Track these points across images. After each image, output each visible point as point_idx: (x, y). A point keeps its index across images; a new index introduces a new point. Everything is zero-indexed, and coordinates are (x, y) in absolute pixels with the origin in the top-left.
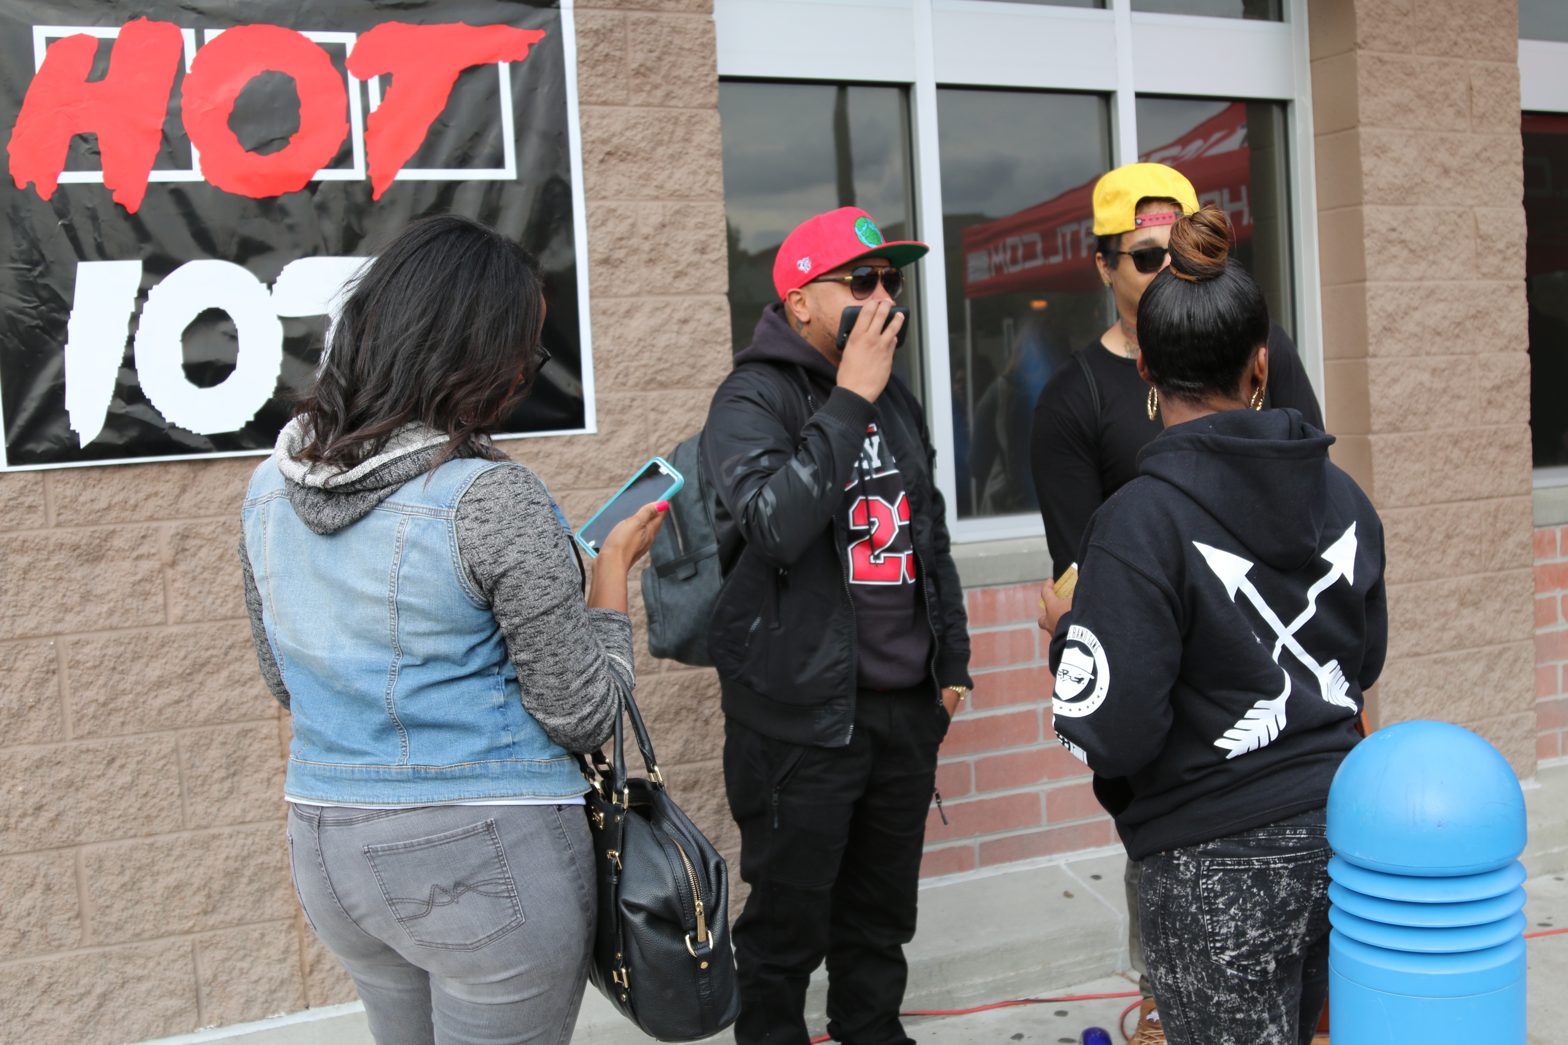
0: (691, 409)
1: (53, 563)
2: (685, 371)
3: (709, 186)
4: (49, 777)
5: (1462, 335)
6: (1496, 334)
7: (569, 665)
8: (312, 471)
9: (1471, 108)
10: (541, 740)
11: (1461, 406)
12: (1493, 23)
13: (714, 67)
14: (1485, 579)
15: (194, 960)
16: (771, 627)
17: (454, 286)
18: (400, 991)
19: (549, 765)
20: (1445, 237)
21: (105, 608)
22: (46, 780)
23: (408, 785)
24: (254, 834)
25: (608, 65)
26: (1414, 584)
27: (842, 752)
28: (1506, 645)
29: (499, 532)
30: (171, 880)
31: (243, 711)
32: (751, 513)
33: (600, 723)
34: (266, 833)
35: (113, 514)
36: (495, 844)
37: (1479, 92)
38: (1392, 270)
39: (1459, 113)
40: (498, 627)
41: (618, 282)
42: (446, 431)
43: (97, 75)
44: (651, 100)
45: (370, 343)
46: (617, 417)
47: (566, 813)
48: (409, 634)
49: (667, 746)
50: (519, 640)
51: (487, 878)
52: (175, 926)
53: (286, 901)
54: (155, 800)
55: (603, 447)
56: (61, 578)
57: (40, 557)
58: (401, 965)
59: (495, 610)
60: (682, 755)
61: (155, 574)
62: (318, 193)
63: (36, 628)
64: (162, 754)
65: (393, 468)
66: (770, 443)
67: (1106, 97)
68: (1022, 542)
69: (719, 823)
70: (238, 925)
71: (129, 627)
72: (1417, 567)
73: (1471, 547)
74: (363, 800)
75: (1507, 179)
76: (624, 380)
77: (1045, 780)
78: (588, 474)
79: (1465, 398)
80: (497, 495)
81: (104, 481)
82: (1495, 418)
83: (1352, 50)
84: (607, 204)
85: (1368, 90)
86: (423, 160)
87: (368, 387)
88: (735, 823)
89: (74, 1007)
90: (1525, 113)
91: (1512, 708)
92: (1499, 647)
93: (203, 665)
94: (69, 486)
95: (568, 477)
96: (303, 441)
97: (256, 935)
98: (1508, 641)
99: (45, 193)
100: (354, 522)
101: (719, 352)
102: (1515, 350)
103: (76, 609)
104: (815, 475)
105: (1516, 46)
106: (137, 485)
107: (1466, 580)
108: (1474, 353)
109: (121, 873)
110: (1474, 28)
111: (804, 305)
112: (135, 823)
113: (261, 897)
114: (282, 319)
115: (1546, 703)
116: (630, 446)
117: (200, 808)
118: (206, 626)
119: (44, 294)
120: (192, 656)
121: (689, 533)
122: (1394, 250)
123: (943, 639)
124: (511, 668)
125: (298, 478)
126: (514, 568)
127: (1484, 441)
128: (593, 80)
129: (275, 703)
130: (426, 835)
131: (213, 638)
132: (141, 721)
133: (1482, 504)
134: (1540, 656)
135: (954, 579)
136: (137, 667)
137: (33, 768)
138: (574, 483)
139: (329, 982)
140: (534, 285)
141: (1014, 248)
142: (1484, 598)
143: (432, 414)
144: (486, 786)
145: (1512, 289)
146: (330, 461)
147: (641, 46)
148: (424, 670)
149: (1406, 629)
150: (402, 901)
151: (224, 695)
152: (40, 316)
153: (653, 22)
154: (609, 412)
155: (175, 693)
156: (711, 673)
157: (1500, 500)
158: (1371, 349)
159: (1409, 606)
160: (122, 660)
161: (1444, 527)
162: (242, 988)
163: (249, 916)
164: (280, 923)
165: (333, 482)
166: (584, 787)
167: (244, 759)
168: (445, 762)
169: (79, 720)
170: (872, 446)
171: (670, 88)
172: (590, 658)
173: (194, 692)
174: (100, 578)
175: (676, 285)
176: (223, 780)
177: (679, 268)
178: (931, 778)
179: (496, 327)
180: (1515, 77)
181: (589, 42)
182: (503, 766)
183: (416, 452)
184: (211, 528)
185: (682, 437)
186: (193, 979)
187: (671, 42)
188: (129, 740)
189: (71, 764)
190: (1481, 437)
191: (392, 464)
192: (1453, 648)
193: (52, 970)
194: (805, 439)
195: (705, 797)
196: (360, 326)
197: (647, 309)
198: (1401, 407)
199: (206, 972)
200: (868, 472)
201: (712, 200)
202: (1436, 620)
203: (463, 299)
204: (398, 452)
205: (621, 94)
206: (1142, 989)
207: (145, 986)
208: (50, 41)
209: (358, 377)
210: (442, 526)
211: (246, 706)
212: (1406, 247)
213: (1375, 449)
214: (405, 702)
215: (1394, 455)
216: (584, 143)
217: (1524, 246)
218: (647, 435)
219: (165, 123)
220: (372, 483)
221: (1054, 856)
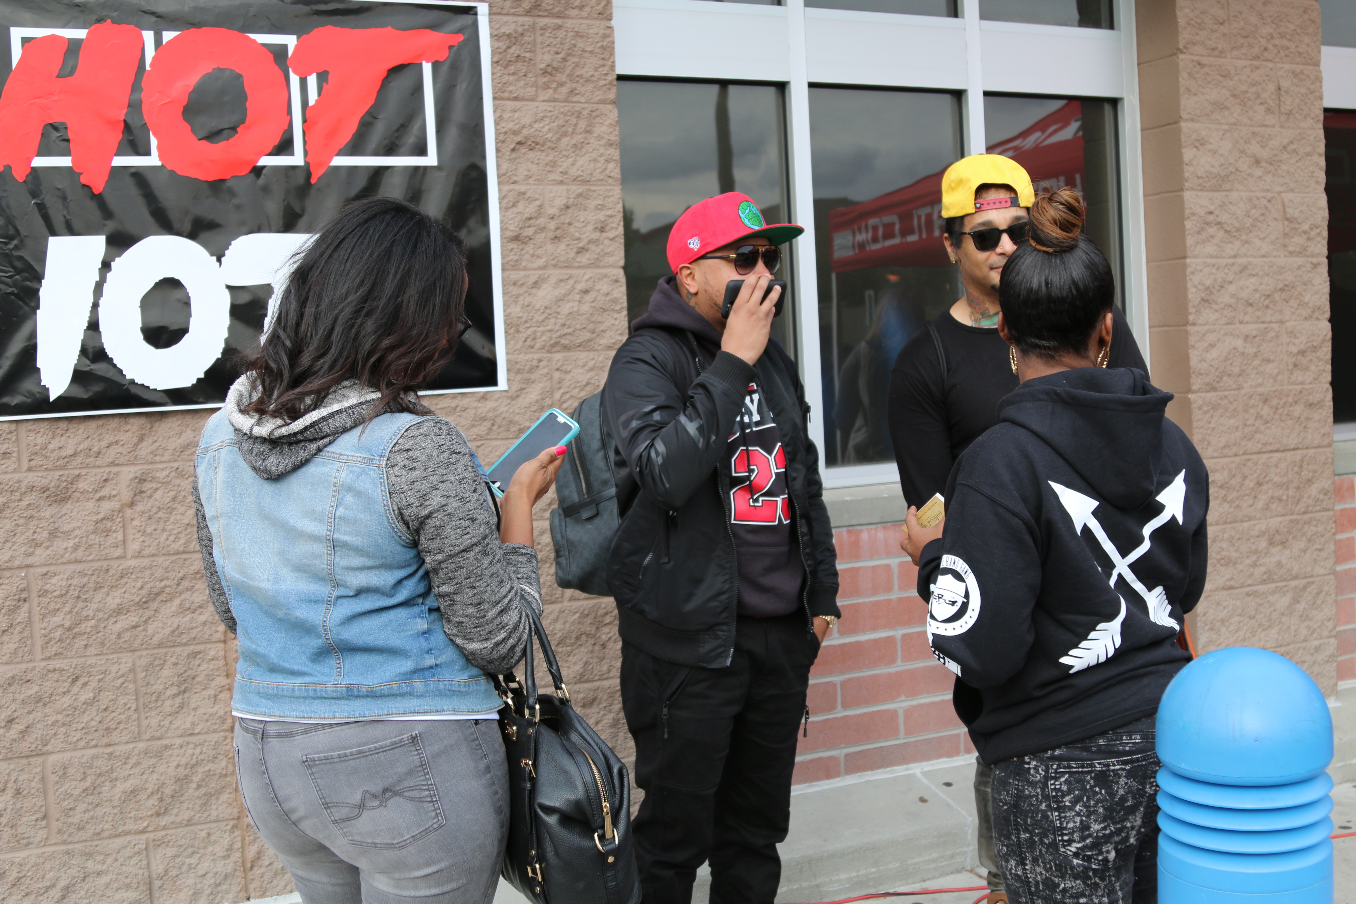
0: (591, 369)
1: (24, 503)
2: (586, 335)
3: (607, 172)
4: (20, 693)
5: (1271, 306)
6: (1302, 305)
7: (486, 596)
8: (259, 423)
9: (1279, 106)
10: (461, 662)
11: (1270, 368)
12: (1299, 31)
13: (613, 67)
14: (1291, 521)
15: (147, 856)
16: (661, 561)
17: (389, 260)
18: (333, 885)
19: (467, 684)
20: (1256, 220)
21: (71, 543)
22: (17, 696)
23: (343, 702)
24: (202, 744)
25: (519, 65)
26: (1229, 526)
27: (724, 672)
28: (1310, 580)
29: (424, 478)
30: (128, 785)
31: (193, 635)
32: (644, 462)
33: (513, 647)
34: (213, 743)
35: (79, 460)
36: (419, 754)
37: (1286, 92)
38: (1210, 249)
39: (1269, 111)
40: (423, 562)
41: (527, 257)
42: (379, 389)
43: (67, 72)
44: (557, 96)
45: (313, 309)
46: (526, 376)
47: (481, 727)
48: (343, 568)
49: (569, 668)
50: (442, 574)
51: (412, 784)
52: (131, 826)
53: (230, 804)
54: (114, 714)
55: (513, 402)
56: (31, 517)
57: (13, 497)
58: (334, 862)
59: (420, 548)
60: (582, 675)
61: (115, 513)
62: (262, 177)
63: (9, 561)
64: (121, 673)
65: (330, 421)
66: (662, 400)
67: (958, 95)
68: (882, 487)
69: (615, 736)
70: (187, 825)
71: (92, 561)
72: (1231, 510)
73: (1279, 493)
74: (302, 715)
75: (1311, 169)
76: (532, 344)
77: (903, 698)
78: (500, 427)
79: (1273, 361)
80: (423, 445)
81: (70, 431)
82: (1300, 379)
83: (1174, 54)
84: (517, 187)
85: (1189, 90)
86: (355, 149)
87: (311, 348)
88: (630, 735)
89: (41, 898)
90: (1326, 110)
91: (1315, 635)
92: (1304, 582)
93: (158, 594)
94: (40, 435)
95: (482, 429)
96: (250, 395)
97: (203, 834)
98: (1312, 576)
99: (20, 175)
100: (296, 468)
101: (616, 319)
102: (1318, 319)
103: (45, 545)
104: (700, 429)
105: (1319, 52)
106: (100, 434)
107: (1274, 522)
108: (1282, 322)
109: (83, 779)
110: (1282, 36)
111: (693, 278)
112: (96, 734)
113: (208, 801)
114: (229, 287)
115: (1345, 631)
116: (537, 402)
117: (154, 722)
118: (160, 560)
119: (19, 264)
120: (148, 586)
121: (592, 478)
122: (1211, 230)
123: (814, 573)
124: (434, 598)
125: (246, 429)
126: (438, 510)
127: (1290, 399)
128: (506, 78)
129: (222, 627)
130: (358, 746)
131: (167, 570)
132: (102, 644)
133: (1289, 454)
134: (1340, 590)
135: (825, 520)
136: (99, 596)
137: (5, 686)
138: (488, 434)
139: (267, 877)
140: (459, 260)
141: (875, 228)
142: (1290, 538)
143: (366, 372)
144: (412, 703)
145: (1315, 266)
146: (276, 414)
147: (548, 49)
148: (357, 600)
149: (1222, 565)
150: (337, 805)
151: (176, 621)
152: (15, 285)
153: (559, 27)
154: (518, 371)
155: (133, 619)
156: (609, 602)
157: (1305, 452)
158: (1191, 318)
159: (1225, 545)
160: (85, 589)
161: (1255, 475)
162: (191, 882)
163: (197, 818)
164: (225, 823)
165: (277, 433)
166: (498, 703)
167: (194, 678)
168: (375, 682)
169: (47, 643)
170: (752, 403)
171: (574, 85)
172: (505, 590)
173: (150, 618)
174: (67, 516)
175: (578, 259)
176: (175, 696)
177: (581, 245)
178: (804, 696)
179: (426, 296)
180: (1319, 79)
181: (502, 45)
182: (427, 685)
183: (351, 407)
184: (165, 473)
185: (583, 394)
186: (147, 874)
187: (575, 45)
188: (92, 661)
189: (40, 682)
190: (1288, 396)
191: (330, 417)
192: (1264, 582)
193: (21, 865)
194: (693, 397)
195: (602, 713)
196: (304, 294)
197: (553, 280)
198: (1217, 369)
199: (158, 867)
200: (749, 426)
201: (611, 185)
202: (1247, 557)
203: (396, 272)
204: (336, 407)
205: (531, 91)
206: (989, 883)
207: (104, 880)
208: (25, 41)
209: (302, 339)
210: (374, 473)
211: (195, 631)
212: (1222, 228)
213: (1194, 406)
214: (340, 628)
215: (1211, 412)
216: (498, 133)
217: (1326, 228)
218: (552, 393)
219: (126, 114)
220: (312, 434)
221: (910, 766)
